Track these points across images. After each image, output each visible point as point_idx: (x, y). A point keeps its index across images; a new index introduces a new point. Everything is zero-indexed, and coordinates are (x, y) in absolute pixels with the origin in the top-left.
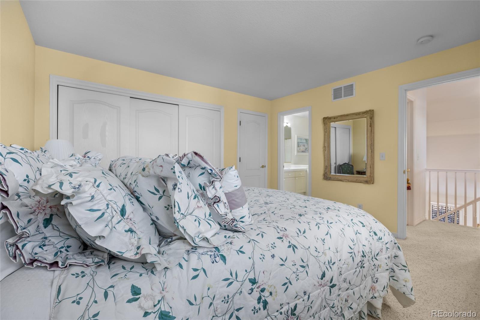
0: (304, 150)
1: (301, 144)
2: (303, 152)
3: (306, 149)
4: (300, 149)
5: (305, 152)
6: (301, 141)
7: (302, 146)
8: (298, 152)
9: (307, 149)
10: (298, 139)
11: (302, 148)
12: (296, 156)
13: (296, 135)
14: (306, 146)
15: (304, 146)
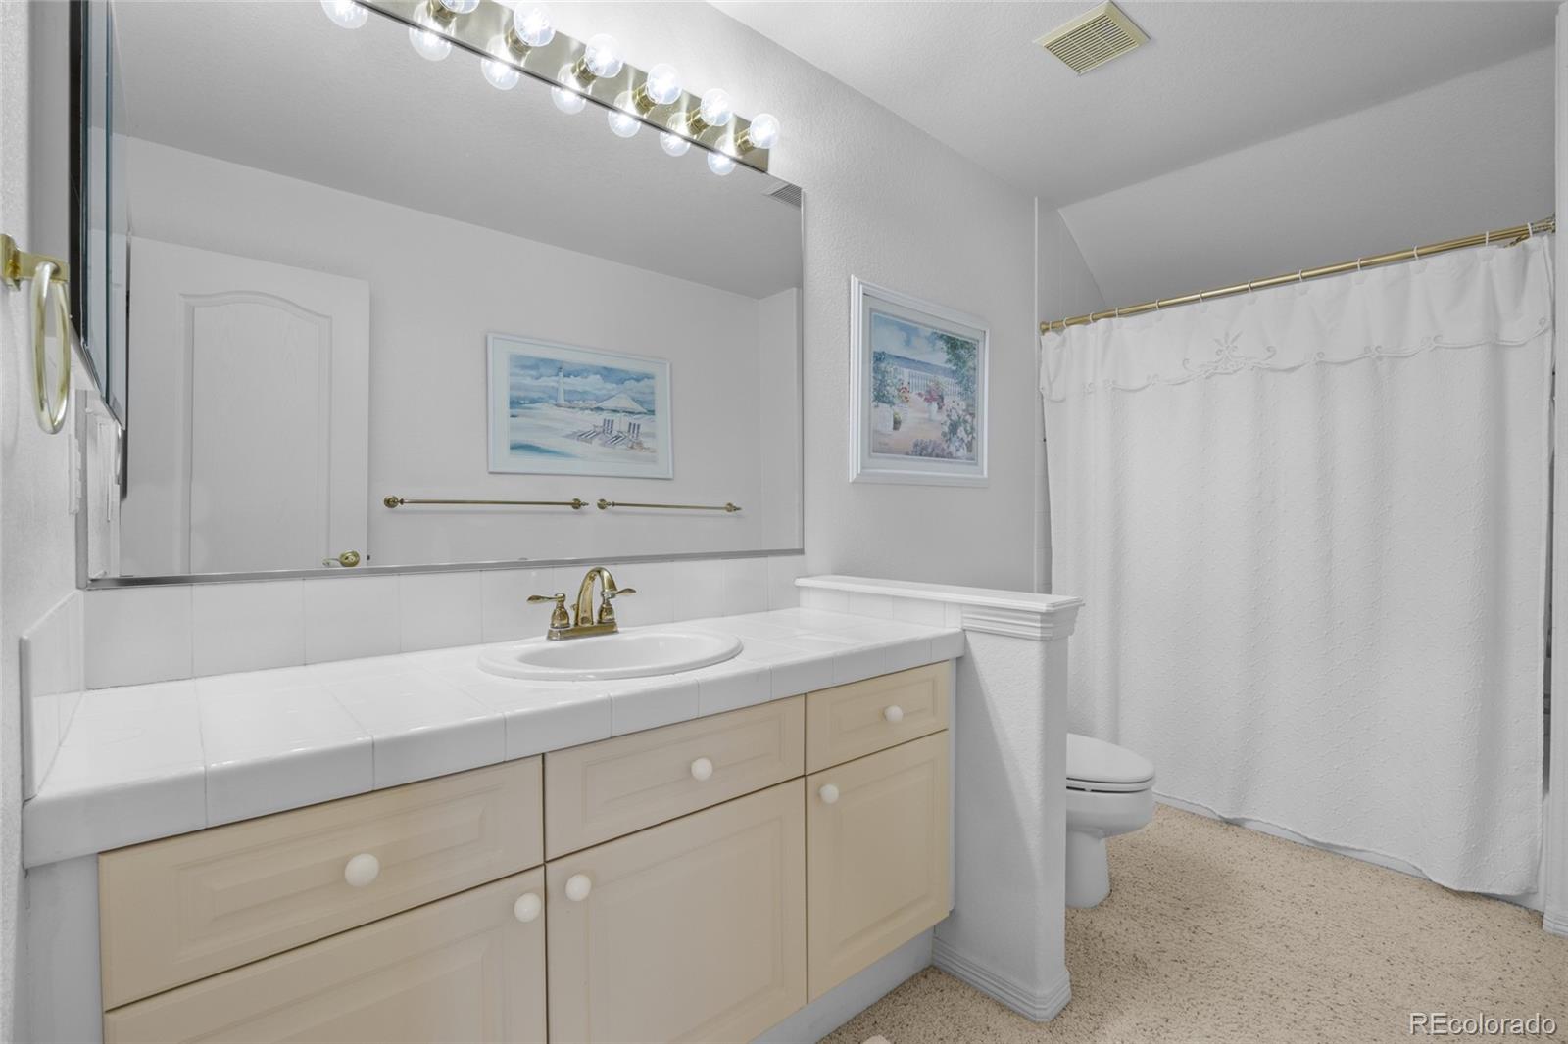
0: (933, 435)
1: (905, 374)
2: (922, 450)
3: (954, 428)
4: (897, 424)
5: (950, 456)
6: (908, 343)
7: (913, 395)
8: (878, 447)
9: (961, 432)
10: (876, 319)
11: (919, 419)
12: (853, 483)
13: (854, 281)
14: (954, 402)
15: (935, 397)
